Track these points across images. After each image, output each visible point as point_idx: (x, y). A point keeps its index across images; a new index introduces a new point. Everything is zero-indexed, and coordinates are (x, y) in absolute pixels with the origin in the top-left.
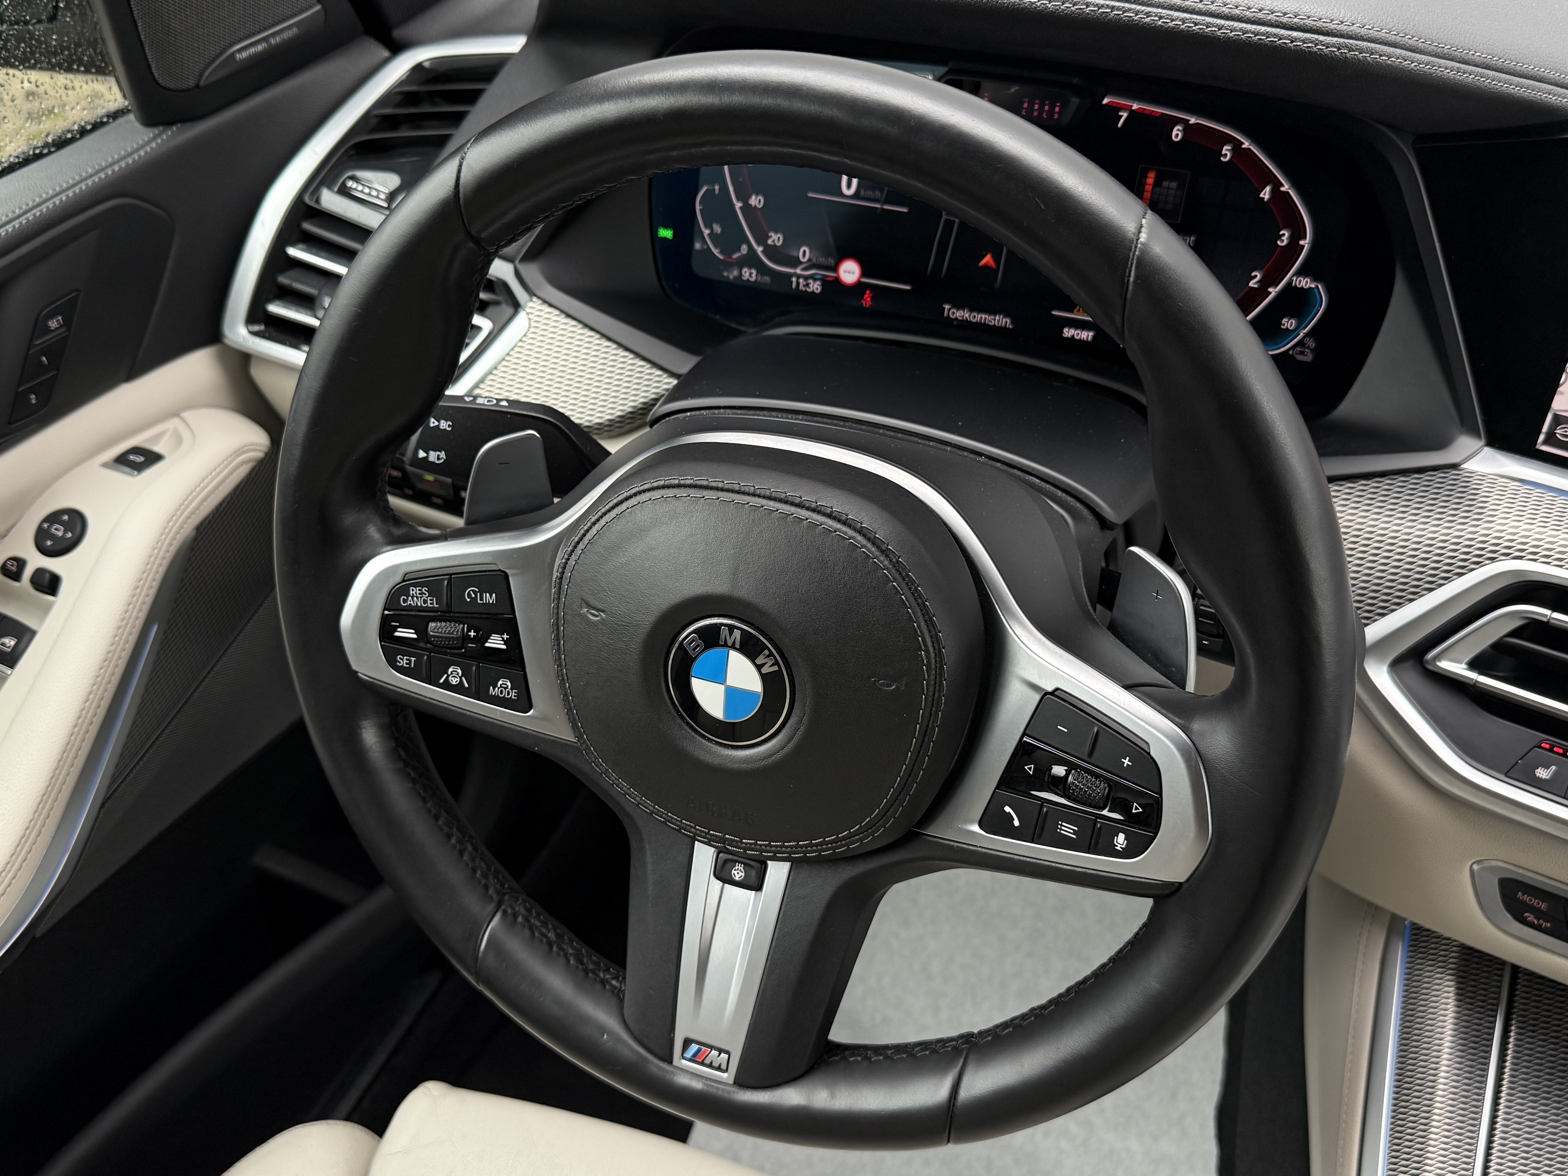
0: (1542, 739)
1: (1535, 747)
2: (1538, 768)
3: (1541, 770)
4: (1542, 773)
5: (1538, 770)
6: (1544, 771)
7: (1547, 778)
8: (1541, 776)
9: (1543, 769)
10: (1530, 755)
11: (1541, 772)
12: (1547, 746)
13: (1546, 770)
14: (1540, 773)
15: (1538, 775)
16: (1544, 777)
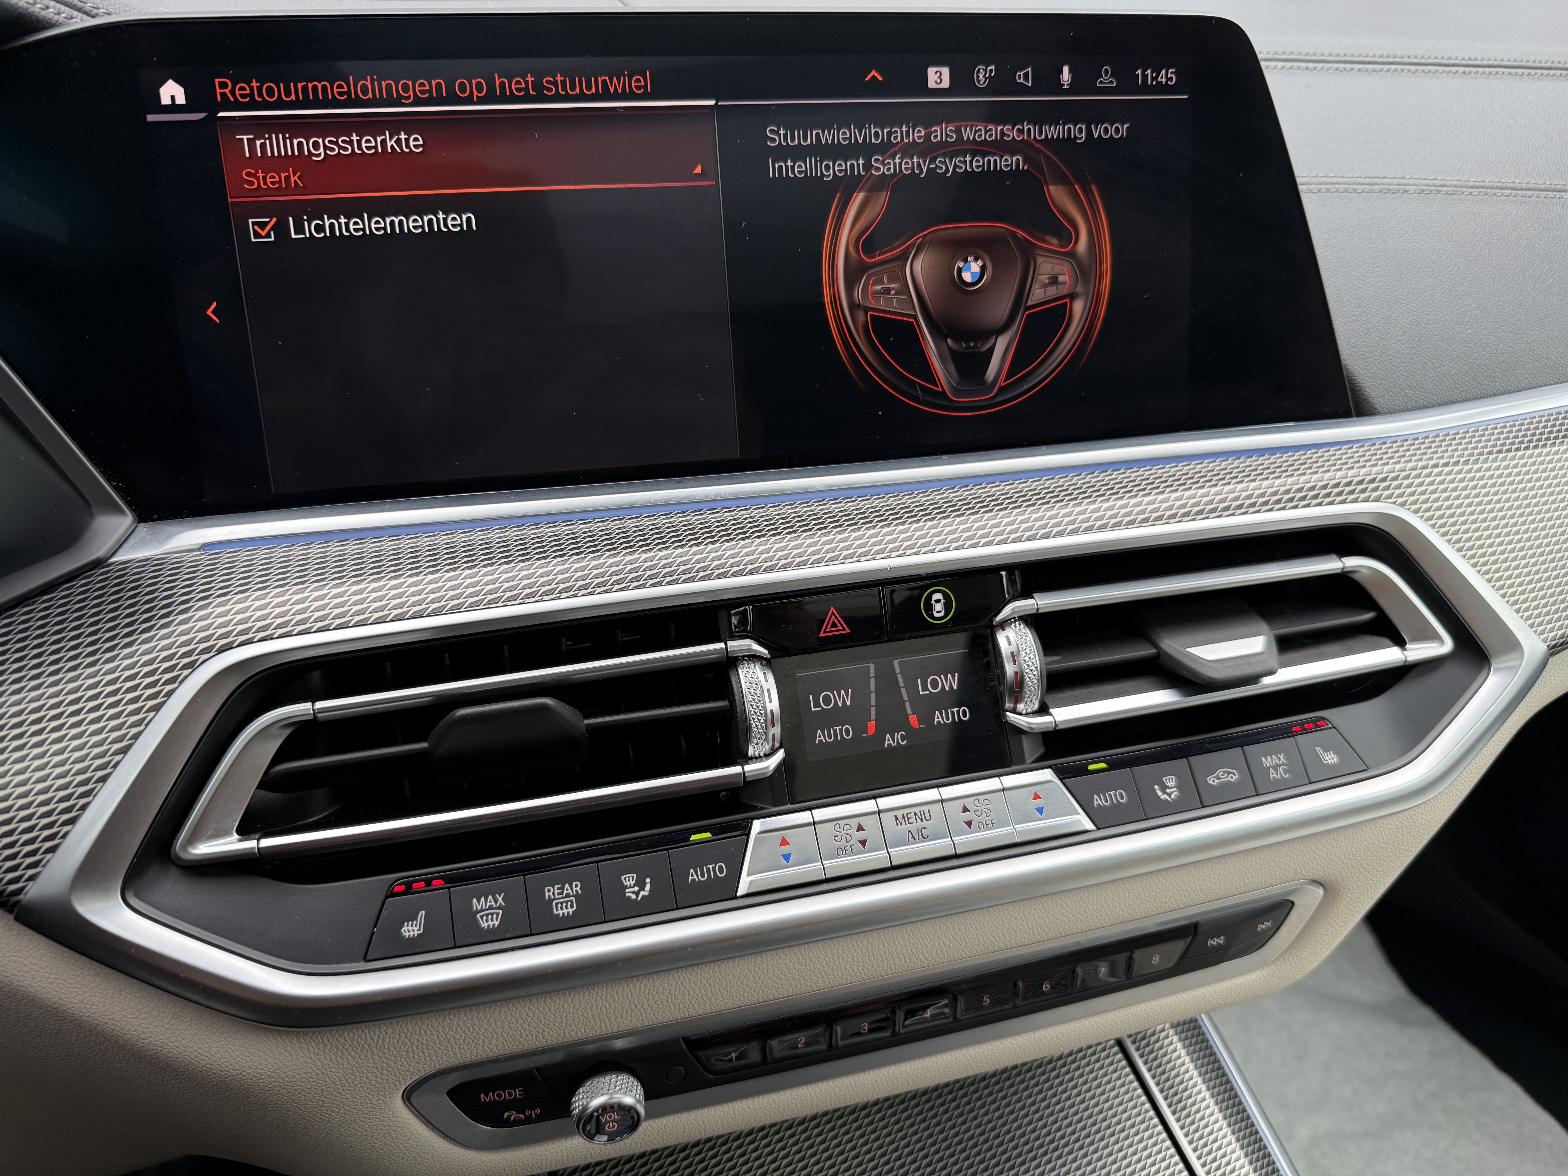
0: (391, 882)
1: (387, 897)
2: (403, 927)
3: (407, 926)
4: (411, 930)
5: (405, 928)
6: (412, 926)
7: (421, 931)
8: (412, 933)
9: (410, 923)
10: (384, 913)
11: (410, 928)
12: (403, 888)
13: (415, 922)
14: (409, 931)
15: (407, 934)
16: (416, 933)
